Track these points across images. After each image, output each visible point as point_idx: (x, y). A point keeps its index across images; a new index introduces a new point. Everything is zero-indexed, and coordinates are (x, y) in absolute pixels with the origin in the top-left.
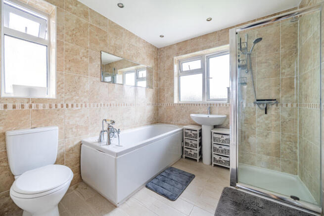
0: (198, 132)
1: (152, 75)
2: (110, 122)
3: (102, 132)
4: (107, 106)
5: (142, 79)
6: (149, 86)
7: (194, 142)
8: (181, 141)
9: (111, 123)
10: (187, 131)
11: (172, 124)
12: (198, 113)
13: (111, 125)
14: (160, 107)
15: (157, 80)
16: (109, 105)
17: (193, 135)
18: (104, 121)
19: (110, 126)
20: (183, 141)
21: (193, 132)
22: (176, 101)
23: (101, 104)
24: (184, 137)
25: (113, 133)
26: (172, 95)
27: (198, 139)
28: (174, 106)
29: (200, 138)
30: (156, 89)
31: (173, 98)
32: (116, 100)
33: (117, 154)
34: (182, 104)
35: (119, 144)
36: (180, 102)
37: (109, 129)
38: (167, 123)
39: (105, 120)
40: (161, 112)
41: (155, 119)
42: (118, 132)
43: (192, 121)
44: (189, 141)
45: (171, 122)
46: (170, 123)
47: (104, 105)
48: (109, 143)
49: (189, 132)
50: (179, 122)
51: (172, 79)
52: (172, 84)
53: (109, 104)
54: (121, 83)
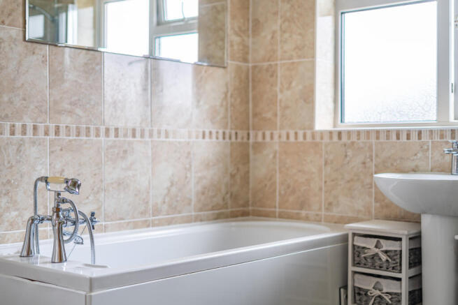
0: (405, 247)
1: (224, 9)
2: (61, 187)
3: (33, 220)
4: (46, 133)
5: (181, 27)
6: (210, 57)
7: (389, 286)
8: (339, 283)
9: (68, 189)
10: (360, 242)
11: (307, 219)
12: (415, 171)
13: (65, 195)
14: (258, 147)
15: (242, 32)
16: (52, 131)
17: (384, 257)
18: (41, 185)
19: (64, 201)
20: (346, 287)
21: (387, 245)
22: (323, 121)
23: (24, 126)
24: (351, 268)
25: (74, 223)
26: (308, 96)
27: (405, 273)
28: (316, 142)
29: (413, 272)
30: (238, 69)
31: (312, 109)
32: (79, 111)
33: (92, 283)
34: (349, 132)
35: (94, 260)
36: (341, 127)
37: (57, 210)
38: (283, 216)
39: (46, 180)
40: (260, 167)
41: (234, 197)
42: (91, 220)
43: (389, 205)
44: (367, 284)
45: (303, 213)
46: (297, 218)
47: (35, 128)
48: (61, 257)
49: (370, 244)
50: (336, 212)
51: (310, 24)
52: (307, 49)
53: (52, 126)
54: (88, 43)
